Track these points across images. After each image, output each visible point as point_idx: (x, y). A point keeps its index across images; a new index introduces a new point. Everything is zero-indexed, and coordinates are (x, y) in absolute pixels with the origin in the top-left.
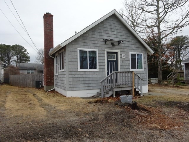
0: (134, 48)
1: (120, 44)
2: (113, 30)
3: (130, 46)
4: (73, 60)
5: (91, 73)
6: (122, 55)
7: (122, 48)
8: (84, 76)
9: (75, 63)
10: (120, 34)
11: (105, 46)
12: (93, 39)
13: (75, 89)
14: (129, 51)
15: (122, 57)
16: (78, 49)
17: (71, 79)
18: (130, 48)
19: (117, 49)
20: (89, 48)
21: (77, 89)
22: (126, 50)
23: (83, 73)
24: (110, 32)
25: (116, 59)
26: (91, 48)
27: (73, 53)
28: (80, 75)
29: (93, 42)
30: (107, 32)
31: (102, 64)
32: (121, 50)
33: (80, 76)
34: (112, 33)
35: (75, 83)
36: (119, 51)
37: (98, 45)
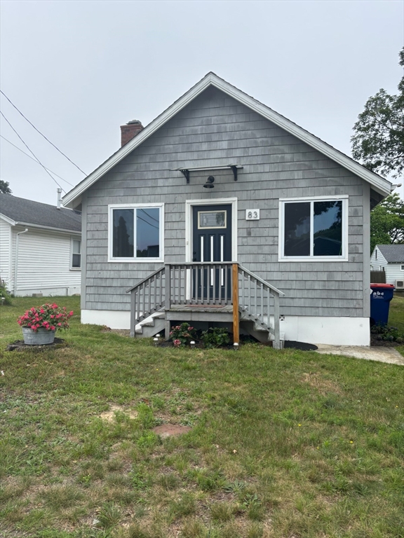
0: (303, 183)
1: (240, 178)
2: (215, 137)
3: (283, 176)
4: (97, 235)
5: (142, 267)
6: (248, 211)
7: (250, 187)
8: (124, 274)
9: (101, 243)
10: (242, 144)
11: (188, 189)
12: (150, 175)
13: (99, 306)
14: (274, 194)
15: (247, 218)
16: (110, 206)
17: (91, 282)
18: (281, 184)
19: (226, 193)
20: (137, 202)
21: (105, 306)
22: (263, 194)
23: (121, 267)
24: (205, 147)
25: (225, 227)
26: (143, 202)
27: (97, 219)
28: (112, 272)
29: (150, 183)
30: (194, 147)
31: (174, 243)
32: (244, 195)
33: (112, 274)
34: (214, 145)
35: (101, 291)
36: (236, 199)
37: (166, 190)
